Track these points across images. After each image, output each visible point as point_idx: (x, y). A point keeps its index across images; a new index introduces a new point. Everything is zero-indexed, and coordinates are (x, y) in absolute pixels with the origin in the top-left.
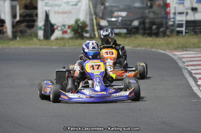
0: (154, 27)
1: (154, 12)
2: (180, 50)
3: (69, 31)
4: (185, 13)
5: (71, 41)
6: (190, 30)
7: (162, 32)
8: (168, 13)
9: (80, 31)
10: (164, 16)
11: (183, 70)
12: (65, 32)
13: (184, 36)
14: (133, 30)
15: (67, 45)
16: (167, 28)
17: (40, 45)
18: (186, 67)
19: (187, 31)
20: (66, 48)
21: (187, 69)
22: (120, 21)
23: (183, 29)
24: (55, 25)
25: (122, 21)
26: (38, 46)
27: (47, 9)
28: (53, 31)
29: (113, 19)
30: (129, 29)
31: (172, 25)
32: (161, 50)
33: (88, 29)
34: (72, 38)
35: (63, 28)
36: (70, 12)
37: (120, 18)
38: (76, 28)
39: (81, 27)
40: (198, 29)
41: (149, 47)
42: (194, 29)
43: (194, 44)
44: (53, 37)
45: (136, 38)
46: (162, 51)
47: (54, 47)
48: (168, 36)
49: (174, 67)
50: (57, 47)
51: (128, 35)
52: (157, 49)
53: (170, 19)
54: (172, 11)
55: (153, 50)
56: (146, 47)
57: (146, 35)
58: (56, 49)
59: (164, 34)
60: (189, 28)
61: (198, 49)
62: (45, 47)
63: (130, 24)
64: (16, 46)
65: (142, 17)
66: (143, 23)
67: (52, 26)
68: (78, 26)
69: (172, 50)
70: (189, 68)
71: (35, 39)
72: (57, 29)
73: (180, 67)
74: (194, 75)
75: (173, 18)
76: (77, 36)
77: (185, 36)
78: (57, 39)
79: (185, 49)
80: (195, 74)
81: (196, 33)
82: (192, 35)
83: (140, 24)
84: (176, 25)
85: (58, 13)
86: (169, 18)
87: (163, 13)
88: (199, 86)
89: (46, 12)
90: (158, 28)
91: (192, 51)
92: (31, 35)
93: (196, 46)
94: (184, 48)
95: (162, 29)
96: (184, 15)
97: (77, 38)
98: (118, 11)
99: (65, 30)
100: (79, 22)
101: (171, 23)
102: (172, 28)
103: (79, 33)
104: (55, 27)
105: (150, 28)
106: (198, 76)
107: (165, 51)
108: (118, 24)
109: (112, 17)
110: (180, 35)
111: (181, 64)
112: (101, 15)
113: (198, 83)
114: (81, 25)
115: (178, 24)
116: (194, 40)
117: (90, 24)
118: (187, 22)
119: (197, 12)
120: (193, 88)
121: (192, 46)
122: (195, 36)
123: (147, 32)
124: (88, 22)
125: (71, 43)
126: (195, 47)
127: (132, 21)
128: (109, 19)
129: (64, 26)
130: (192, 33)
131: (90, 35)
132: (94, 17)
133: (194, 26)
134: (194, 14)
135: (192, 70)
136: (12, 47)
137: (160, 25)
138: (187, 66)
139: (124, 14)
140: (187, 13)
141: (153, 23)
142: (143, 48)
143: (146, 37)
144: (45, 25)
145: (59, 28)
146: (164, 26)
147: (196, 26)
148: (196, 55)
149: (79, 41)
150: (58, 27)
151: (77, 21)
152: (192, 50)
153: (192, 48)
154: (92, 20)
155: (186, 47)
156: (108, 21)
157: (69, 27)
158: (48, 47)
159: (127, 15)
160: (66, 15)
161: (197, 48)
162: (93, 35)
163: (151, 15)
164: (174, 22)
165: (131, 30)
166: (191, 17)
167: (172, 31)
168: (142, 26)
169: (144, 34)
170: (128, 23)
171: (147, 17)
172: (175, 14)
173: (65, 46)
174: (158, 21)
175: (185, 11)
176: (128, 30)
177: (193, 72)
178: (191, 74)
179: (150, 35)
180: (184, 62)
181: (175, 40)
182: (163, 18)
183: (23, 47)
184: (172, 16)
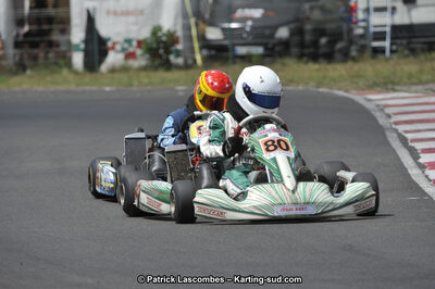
0: (323, 40)
1: (322, 9)
2: (379, 89)
3: (139, 52)
4: (389, 10)
5: (143, 74)
6: (401, 44)
7: (340, 50)
8: (353, 10)
9: (161, 51)
10: (345, 15)
11: (388, 134)
12: (130, 56)
13: (387, 60)
14: (277, 49)
15: (136, 83)
16: (351, 42)
17: (78, 85)
18: (394, 126)
19: (394, 47)
20: (135, 89)
21: (396, 131)
22: (248, 29)
23: (387, 44)
24: (109, 39)
25: (253, 28)
26: (72, 87)
27: (90, 5)
28: (104, 54)
29: (234, 25)
30: (270, 46)
31: (362, 36)
32: (340, 89)
33: (180, 47)
34: (144, 69)
35: (126, 46)
36: (141, 12)
37: (250, 23)
38: (155, 45)
39: (164, 42)
40: (418, 43)
41: (312, 84)
42: (409, 43)
43: (410, 76)
44: (104, 67)
45: (284, 64)
46: (341, 93)
47: (108, 89)
48: (354, 59)
49: (368, 127)
50: (113, 89)
51: (268, 59)
52: (331, 88)
53: (356, 23)
54: (362, 5)
55: (321, 90)
56: (307, 83)
57: (305, 59)
58: (111, 92)
59: (346, 56)
60: (399, 41)
61: (420, 87)
62: (88, 88)
63: (272, 36)
64: (25, 86)
65: (297, 20)
66: (298, 32)
67: (102, 42)
68: (159, 41)
69: (363, 90)
70: (401, 128)
71: (65, 72)
72: (113, 48)
73: (381, 127)
74: (412, 144)
75: (364, 20)
76: (157, 62)
77: (391, 58)
78: (113, 70)
79: (390, 86)
80: (413, 141)
81: (413, 52)
82: (406, 56)
83: (292, 34)
84: (371, 36)
85: (115, 13)
86: (354, 19)
87: (343, 9)
88: (422, 167)
89: (88, 12)
90: (332, 43)
91: (406, 91)
92: (56, 64)
93: (414, 80)
94: (388, 84)
95: (340, 45)
96: (388, 14)
97: (155, 68)
98: (243, 7)
99: (131, 50)
100: (160, 34)
101: (359, 31)
102: (362, 42)
103: (160, 56)
104: (110, 44)
105: (315, 43)
106: (419, 146)
107: (346, 91)
108: (245, 35)
109: (231, 21)
110: (380, 57)
111: (382, 121)
112: (207, 16)
113: (421, 161)
114: (164, 39)
115: (375, 33)
116: (410, 66)
117: (184, 36)
118: (395, 28)
119: (417, 6)
120: (410, 172)
121: (406, 80)
122: (411, 58)
123: (306, 51)
124: (180, 33)
125: (144, 78)
126: (412, 81)
127: (276, 28)
128: (226, 25)
129: (128, 41)
130: (406, 52)
131: (185, 61)
132: (193, 21)
133: (410, 38)
134: (409, 11)
135: (406, 132)
136: (17, 89)
137: (336, 37)
138: (396, 123)
139: (257, 13)
140: (394, 9)
141: (320, 32)
142: (301, 88)
143: (306, 63)
144: (87, 41)
145: (118, 47)
146: (345, 37)
147: (415, 37)
148: (414, 101)
149: (162, 75)
150: (114, 44)
151: (156, 30)
152: (405, 88)
153: (405, 84)
154: (187, 28)
155: (393, 83)
156: (224, 30)
157: (140, 43)
158: (94, 88)
159: (264, 15)
160: (131, 19)
161: (416, 84)
162: (190, 61)
163: (317, 15)
164: (366, 28)
165: (272, 49)
166: (403, 17)
167: (362, 49)
168: (296, 39)
169: (301, 56)
170: (267, 32)
171: (308, 19)
172: (367, 10)
173: (131, 85)
174: (330, 26)
175: (389, 5)
176: (266, 49)
177: (409, 136)
178: (404, 141)
179: (315, 58)
180: (389, 116)
181: (368, 68)
182: (342, 19)
183: (40, 88)
184: (361, 15)
